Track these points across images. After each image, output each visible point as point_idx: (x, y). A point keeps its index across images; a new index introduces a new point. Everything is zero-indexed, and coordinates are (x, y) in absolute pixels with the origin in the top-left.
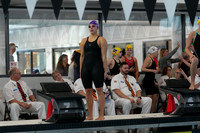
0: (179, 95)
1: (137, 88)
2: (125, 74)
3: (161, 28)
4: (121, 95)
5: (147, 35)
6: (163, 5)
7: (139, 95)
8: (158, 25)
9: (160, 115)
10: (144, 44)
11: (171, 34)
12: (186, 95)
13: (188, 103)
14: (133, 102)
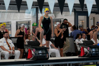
0: (34, 49)
1: (12, 45)
2: (6, 38)
3: (26, 14)
4: (4, 49)
5: (19, 18)
6: (26, 2)
7: (14, 49)
8: (24, 12)
9: (24, 60)
10: (17, 23)
11: (31, 17)
12: (38, 49)
13: (39, 54)
14: (10, 53)
